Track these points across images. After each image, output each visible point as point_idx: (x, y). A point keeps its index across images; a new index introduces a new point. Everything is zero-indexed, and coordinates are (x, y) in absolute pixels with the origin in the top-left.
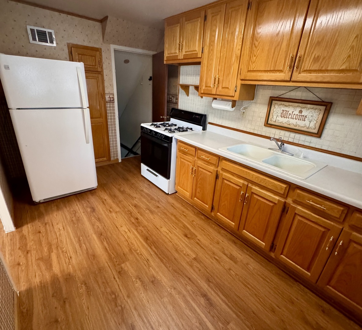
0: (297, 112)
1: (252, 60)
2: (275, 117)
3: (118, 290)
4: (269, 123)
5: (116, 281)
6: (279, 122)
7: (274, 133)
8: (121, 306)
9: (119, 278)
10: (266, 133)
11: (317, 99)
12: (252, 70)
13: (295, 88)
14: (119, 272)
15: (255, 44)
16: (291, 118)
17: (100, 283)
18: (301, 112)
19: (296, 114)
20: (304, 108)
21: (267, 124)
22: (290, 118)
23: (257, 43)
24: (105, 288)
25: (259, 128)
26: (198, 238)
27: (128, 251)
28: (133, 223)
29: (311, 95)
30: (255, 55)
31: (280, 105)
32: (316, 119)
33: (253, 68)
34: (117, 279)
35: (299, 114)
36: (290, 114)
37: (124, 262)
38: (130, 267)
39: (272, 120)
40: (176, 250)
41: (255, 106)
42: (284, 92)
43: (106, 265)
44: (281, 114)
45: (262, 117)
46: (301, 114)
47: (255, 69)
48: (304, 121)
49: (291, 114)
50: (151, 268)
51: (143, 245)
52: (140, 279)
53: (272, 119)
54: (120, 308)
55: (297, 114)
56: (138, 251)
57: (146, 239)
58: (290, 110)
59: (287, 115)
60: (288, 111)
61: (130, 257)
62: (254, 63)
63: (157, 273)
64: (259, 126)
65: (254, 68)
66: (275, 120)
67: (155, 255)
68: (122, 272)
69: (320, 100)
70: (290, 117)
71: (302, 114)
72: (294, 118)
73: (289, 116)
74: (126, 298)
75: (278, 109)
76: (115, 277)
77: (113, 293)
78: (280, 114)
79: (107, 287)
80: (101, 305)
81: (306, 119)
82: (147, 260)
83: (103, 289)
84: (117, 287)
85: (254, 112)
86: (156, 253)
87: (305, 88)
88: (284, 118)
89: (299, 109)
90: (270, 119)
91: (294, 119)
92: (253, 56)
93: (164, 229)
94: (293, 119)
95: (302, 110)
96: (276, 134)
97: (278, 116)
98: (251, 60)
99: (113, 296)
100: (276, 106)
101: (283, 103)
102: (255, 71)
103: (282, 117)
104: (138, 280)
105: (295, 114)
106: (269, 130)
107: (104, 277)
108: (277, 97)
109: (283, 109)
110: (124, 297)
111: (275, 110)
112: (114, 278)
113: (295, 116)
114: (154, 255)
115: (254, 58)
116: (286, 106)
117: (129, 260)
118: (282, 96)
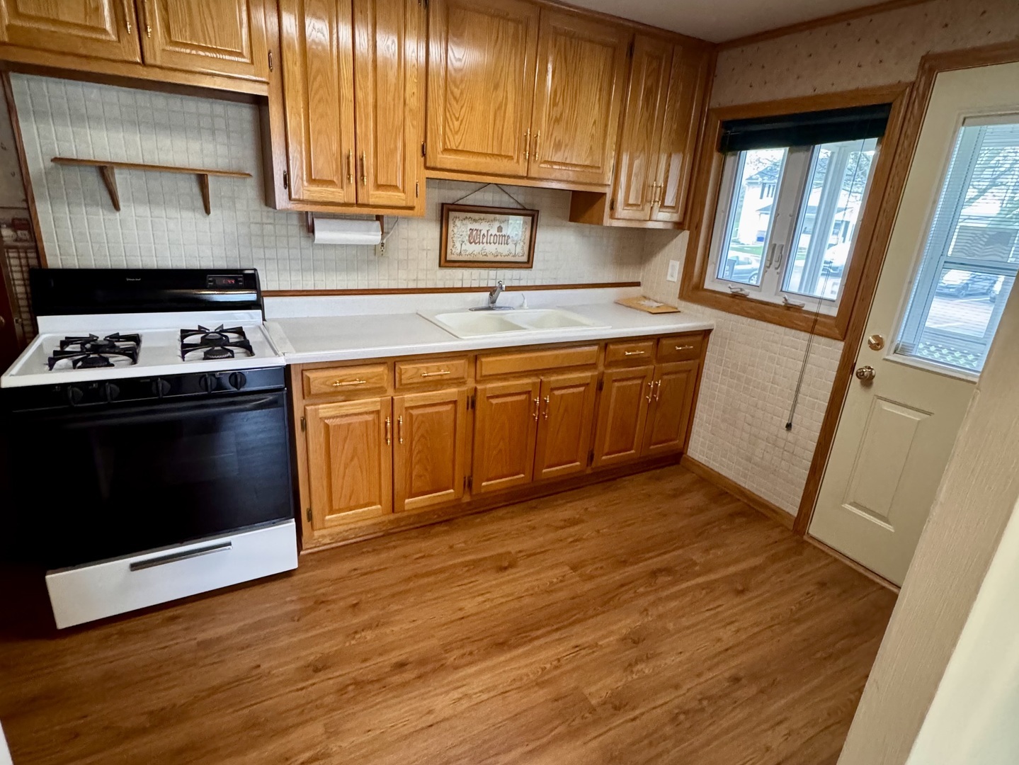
0: (494, 231)
1: (452, 127)
2: (458, 245)
3: (665, 708)
4: (448, 259)
5: (643, 714)
6: (467, 253)
7: (460, 277)
8: (700, 700)
9: (634, 709)
10: (444, 283)
11: (515, 206)
12: (455, 148)
13: (481, 185)
14: (617, 708)
15: (452, 93)
16: (487, 243)
17: (653, 752)
18: (500, 229)
19: (493, 234)
20: (503, 222)
21: (445, 262)
22: (485, 244)
23: (457, 92)
24: (665, 738)
25: (426, 274)
26: (513, 552)
27: (545, 690)
28: (419, 677)
29: (506, 198)
30: (457, 116)
31: (464, 219)
32: (522, 239)
33: (457, 144)
34: (637, 712)
35: (498, 234)
36: (484, 235)
37: (585, 699)
38: (600, 685)
39: (453, 252)
40: (549, 592)
41: (408, 224)
42: (462, 193)
43: (594, 744)
44: (469, 237)
45: (428, 248)
46: (501, 234)
47: (460, 148)
48: (507, 244)
49: (486, 235)
50: (600, 643)
51: (526, 655)
52: (630, 665)
53: (454, 250)
54: (705, 703)
55: (496, 235)
56: (548, 666)
57: (501, 645)
58: (483, 227)
59: (480, 238)
60: (480, 231)
61: (567, 684)
62: (457, 133)
63: (612, 632)
64: (427, 270)
65: (460, 143)
66: (459, 251)
67: (563, 631)
68: (617, 703)
69: (519, 207)
70: (485, 240)
71: (503, 233)
72: (492, 241)
73: (483, 239)
74: (681, 692)
75: (460, 228)
76: (631, 717)
77: (674, 719)
78: (467, 238)
79: (660, 733)
80: (708, 743)
81: (509, 241)
82: (577, 649)
83: (669, 744)
84: (659, 711)
85: (407, 239)
86: (557, 629)
87: (498, 189)
88: (476, 243)
89: (497, 225)
90: (449, 251)
91: (492, 244)
92: (454, 119)
93: (470, 605)
94: (490, 243)
95: (502, 225)
96: (464, 278)
97: (463, 242)
98: (449, 126)
99: (682, 717)
100: (458, 223)
101: (469, 215)
102: (462, 151)
103: (471, 243)
104: (635, 669)
105: (491, 235)
106: (450, 275)
107: (633, 744)
108: (453, 204)
109: (470, 226)
110: (679, 697)
111: (455, 230)
112: (634, 719)
113: (492, 237)
114: (561, 634)
115: (457, 124)
116: (475, 221)
117: (576, 688)
118: (460, 202)
